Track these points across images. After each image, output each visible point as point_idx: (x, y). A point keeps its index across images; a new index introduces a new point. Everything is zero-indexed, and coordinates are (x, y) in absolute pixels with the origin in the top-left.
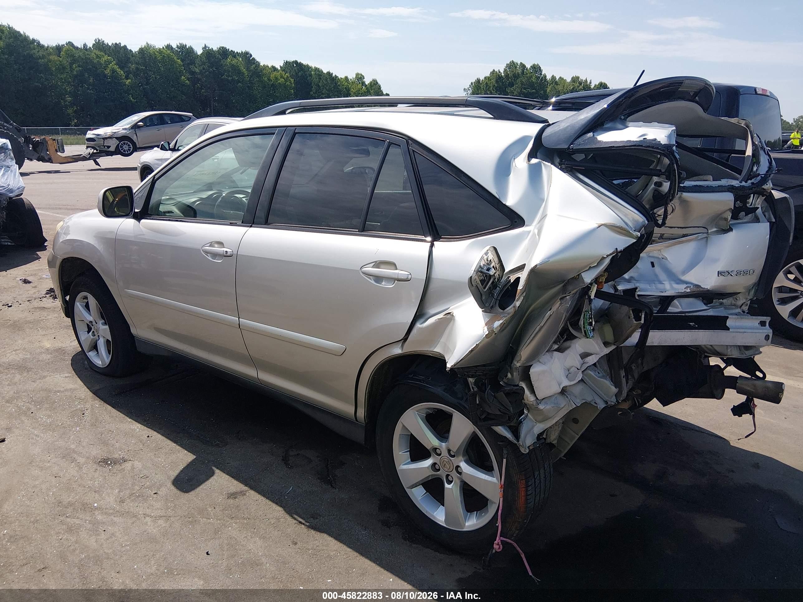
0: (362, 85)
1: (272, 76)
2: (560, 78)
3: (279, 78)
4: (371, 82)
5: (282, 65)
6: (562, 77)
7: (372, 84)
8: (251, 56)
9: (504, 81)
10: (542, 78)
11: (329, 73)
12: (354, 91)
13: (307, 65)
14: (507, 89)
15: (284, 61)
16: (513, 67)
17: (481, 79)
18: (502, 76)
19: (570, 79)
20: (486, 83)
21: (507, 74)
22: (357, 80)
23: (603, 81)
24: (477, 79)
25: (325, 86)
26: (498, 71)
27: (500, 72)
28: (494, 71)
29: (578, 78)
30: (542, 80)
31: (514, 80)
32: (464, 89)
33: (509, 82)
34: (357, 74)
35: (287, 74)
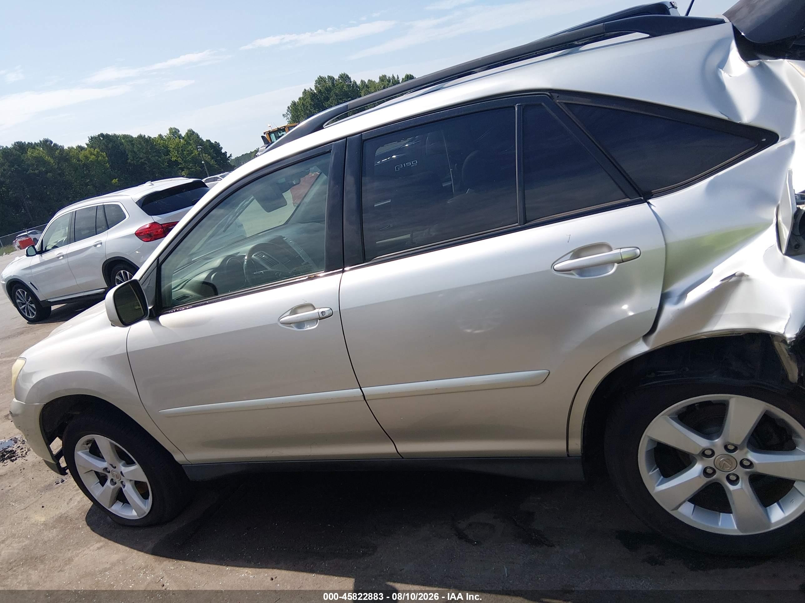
0: (180, 138)
1: (81, 156)
2: (369, 80)
3: (89, 155)
4: (187, 134)
5: (88, 142)
6: (370, 79)
7: (189, 134)
8: (51, 142)
9: (318, 97)
10: (353, 85)
11: (140, 137)
12: (173, 146)
13: (114, 134)
14: (324, 104)
15: (89, 137)
16: (322, 82)
17: (296, 102)
18: (315, 93)
19: (379, 80)
20: (302, 103)
21: (319, 90)
22: (173, 134)
23: (408, 74)
24: (292, 102)
25: (141, 150)
26: (309, 90)
27: (312, 90)
28: (305, 90)
29: (385, 76)
30: (353, 87)
31: (328, 94)
32: (283, 115)
33: (324, 97)
34: (171, 129)
35: (96, 150)
